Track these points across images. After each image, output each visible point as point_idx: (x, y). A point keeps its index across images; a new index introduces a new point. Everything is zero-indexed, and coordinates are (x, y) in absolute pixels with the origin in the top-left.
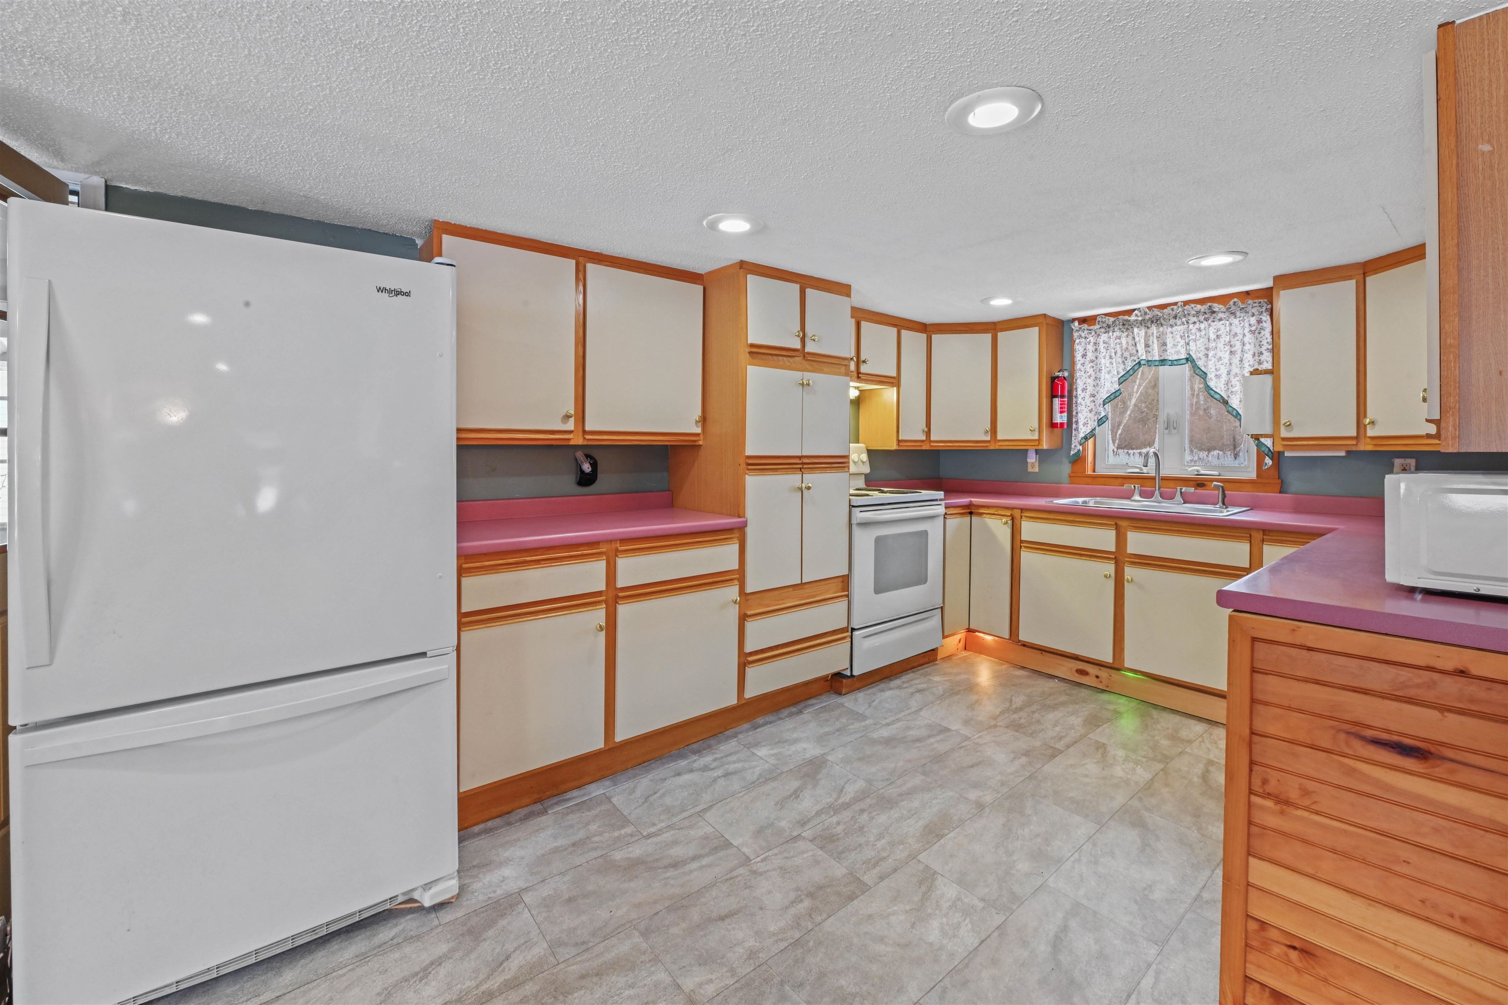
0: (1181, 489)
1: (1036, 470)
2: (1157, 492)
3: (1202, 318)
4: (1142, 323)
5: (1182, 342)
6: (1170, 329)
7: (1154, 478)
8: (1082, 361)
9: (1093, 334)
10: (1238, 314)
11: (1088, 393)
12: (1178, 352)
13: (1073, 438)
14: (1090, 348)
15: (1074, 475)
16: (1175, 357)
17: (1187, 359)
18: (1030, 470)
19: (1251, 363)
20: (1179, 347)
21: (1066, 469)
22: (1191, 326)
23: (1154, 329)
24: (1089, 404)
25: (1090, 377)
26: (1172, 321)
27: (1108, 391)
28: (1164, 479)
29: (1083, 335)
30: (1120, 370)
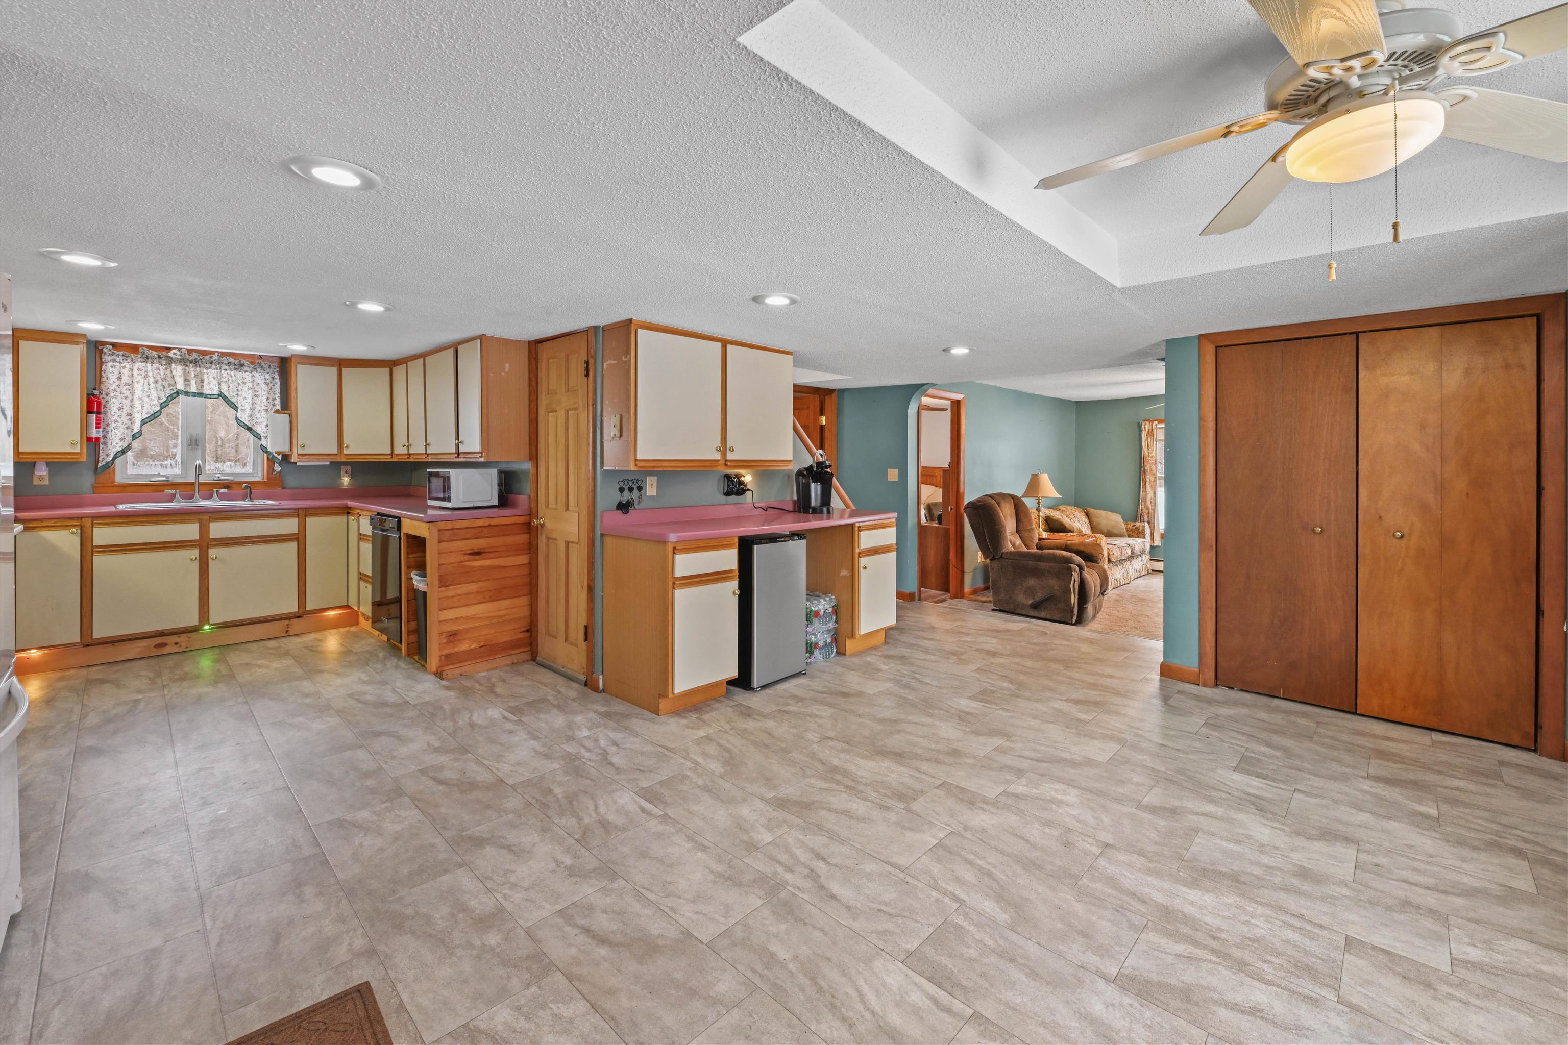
0: (217, 491)
1: (46, 482)
2: (197, 495)
3: (232, 367)
4: (183, 361)
5: (216, 382)
6: (205, 371)
7: (192, 484)
8: (118, 383)
9: (129, 360)
10: (259, 370)
11: (125, 412)
12: (211, 389)
13: (101, 452)
14: (125, 372)
15: (97, 485)
16: (209, 392)
17: (219, 395)
18: (36, 482)
19: (266, 404)
20: (212, 385)
21: (88, 480)
22: (223, 372)
23: (192, 370)
24: (125, 421)
25: (126, 398)
26: (208, 365)
27: (148, 413)
28: (200, 484)
29: (118, 359)
30: (162, 396)
